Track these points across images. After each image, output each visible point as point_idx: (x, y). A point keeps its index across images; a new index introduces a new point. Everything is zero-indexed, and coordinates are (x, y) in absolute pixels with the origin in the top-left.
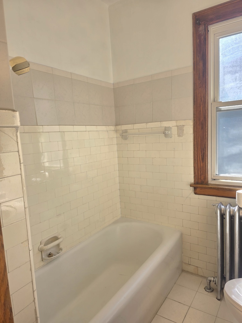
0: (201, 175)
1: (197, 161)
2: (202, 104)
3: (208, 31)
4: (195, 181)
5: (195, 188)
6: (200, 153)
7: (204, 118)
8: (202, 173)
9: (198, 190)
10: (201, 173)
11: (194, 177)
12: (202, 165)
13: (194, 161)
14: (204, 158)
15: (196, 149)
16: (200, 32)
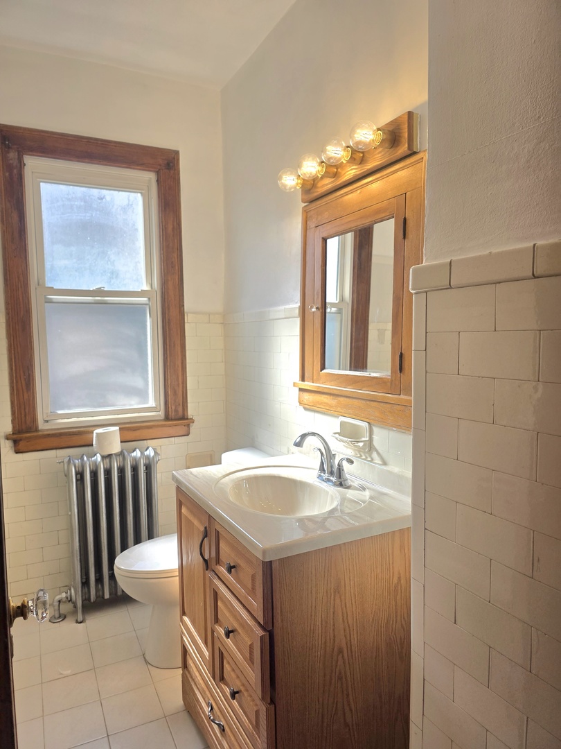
0: (25, 416)
1: (18, 390)
2: (21, 287)
3: (25, 164)
4: (14, 427)
5: (16, 442)
6: (22, 374)
7: (27, 311)
8: (27, 411)
9: (22, 445)
10: (25, 412)
11: (13, 421)
12: (26, 396)
13: (10, 390)
14: (30, 384)
15: (14, 368)
16: (11, 162)
